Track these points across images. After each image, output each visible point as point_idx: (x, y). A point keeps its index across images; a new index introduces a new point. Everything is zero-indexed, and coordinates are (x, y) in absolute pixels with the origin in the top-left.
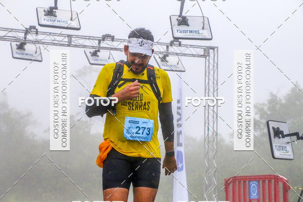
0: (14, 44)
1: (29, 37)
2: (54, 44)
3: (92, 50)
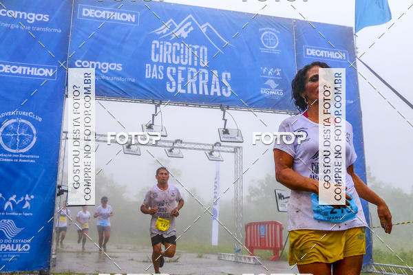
0: (125, 146)
2: (148, 145)
3: (169, 149)
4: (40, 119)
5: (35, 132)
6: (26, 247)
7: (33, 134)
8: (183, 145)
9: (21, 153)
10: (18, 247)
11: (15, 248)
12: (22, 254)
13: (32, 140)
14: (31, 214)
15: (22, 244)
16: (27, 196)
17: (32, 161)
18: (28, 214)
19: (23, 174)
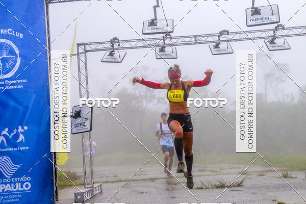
0: (158, 49)
1: (167, 42)
2: (185, 44)
3: (214, 44)
4: (21, 36)
5: (17, 52)
6: (27, 186)
7: (16, 55)
8: (230, 37)
9: (7, 79)
10: (18, 185)
11: (15, 188)
12: (24, 194)
13: (16, 62)
14: (28, 148)
15: (22, 183)
16: (20, 127)
17: (19, 87)
18: (24, 148)
19: (12, 103)
